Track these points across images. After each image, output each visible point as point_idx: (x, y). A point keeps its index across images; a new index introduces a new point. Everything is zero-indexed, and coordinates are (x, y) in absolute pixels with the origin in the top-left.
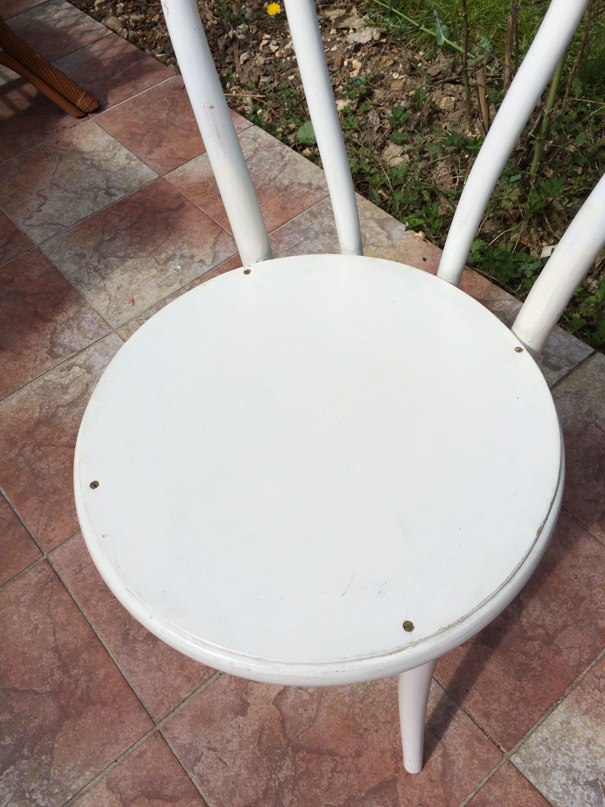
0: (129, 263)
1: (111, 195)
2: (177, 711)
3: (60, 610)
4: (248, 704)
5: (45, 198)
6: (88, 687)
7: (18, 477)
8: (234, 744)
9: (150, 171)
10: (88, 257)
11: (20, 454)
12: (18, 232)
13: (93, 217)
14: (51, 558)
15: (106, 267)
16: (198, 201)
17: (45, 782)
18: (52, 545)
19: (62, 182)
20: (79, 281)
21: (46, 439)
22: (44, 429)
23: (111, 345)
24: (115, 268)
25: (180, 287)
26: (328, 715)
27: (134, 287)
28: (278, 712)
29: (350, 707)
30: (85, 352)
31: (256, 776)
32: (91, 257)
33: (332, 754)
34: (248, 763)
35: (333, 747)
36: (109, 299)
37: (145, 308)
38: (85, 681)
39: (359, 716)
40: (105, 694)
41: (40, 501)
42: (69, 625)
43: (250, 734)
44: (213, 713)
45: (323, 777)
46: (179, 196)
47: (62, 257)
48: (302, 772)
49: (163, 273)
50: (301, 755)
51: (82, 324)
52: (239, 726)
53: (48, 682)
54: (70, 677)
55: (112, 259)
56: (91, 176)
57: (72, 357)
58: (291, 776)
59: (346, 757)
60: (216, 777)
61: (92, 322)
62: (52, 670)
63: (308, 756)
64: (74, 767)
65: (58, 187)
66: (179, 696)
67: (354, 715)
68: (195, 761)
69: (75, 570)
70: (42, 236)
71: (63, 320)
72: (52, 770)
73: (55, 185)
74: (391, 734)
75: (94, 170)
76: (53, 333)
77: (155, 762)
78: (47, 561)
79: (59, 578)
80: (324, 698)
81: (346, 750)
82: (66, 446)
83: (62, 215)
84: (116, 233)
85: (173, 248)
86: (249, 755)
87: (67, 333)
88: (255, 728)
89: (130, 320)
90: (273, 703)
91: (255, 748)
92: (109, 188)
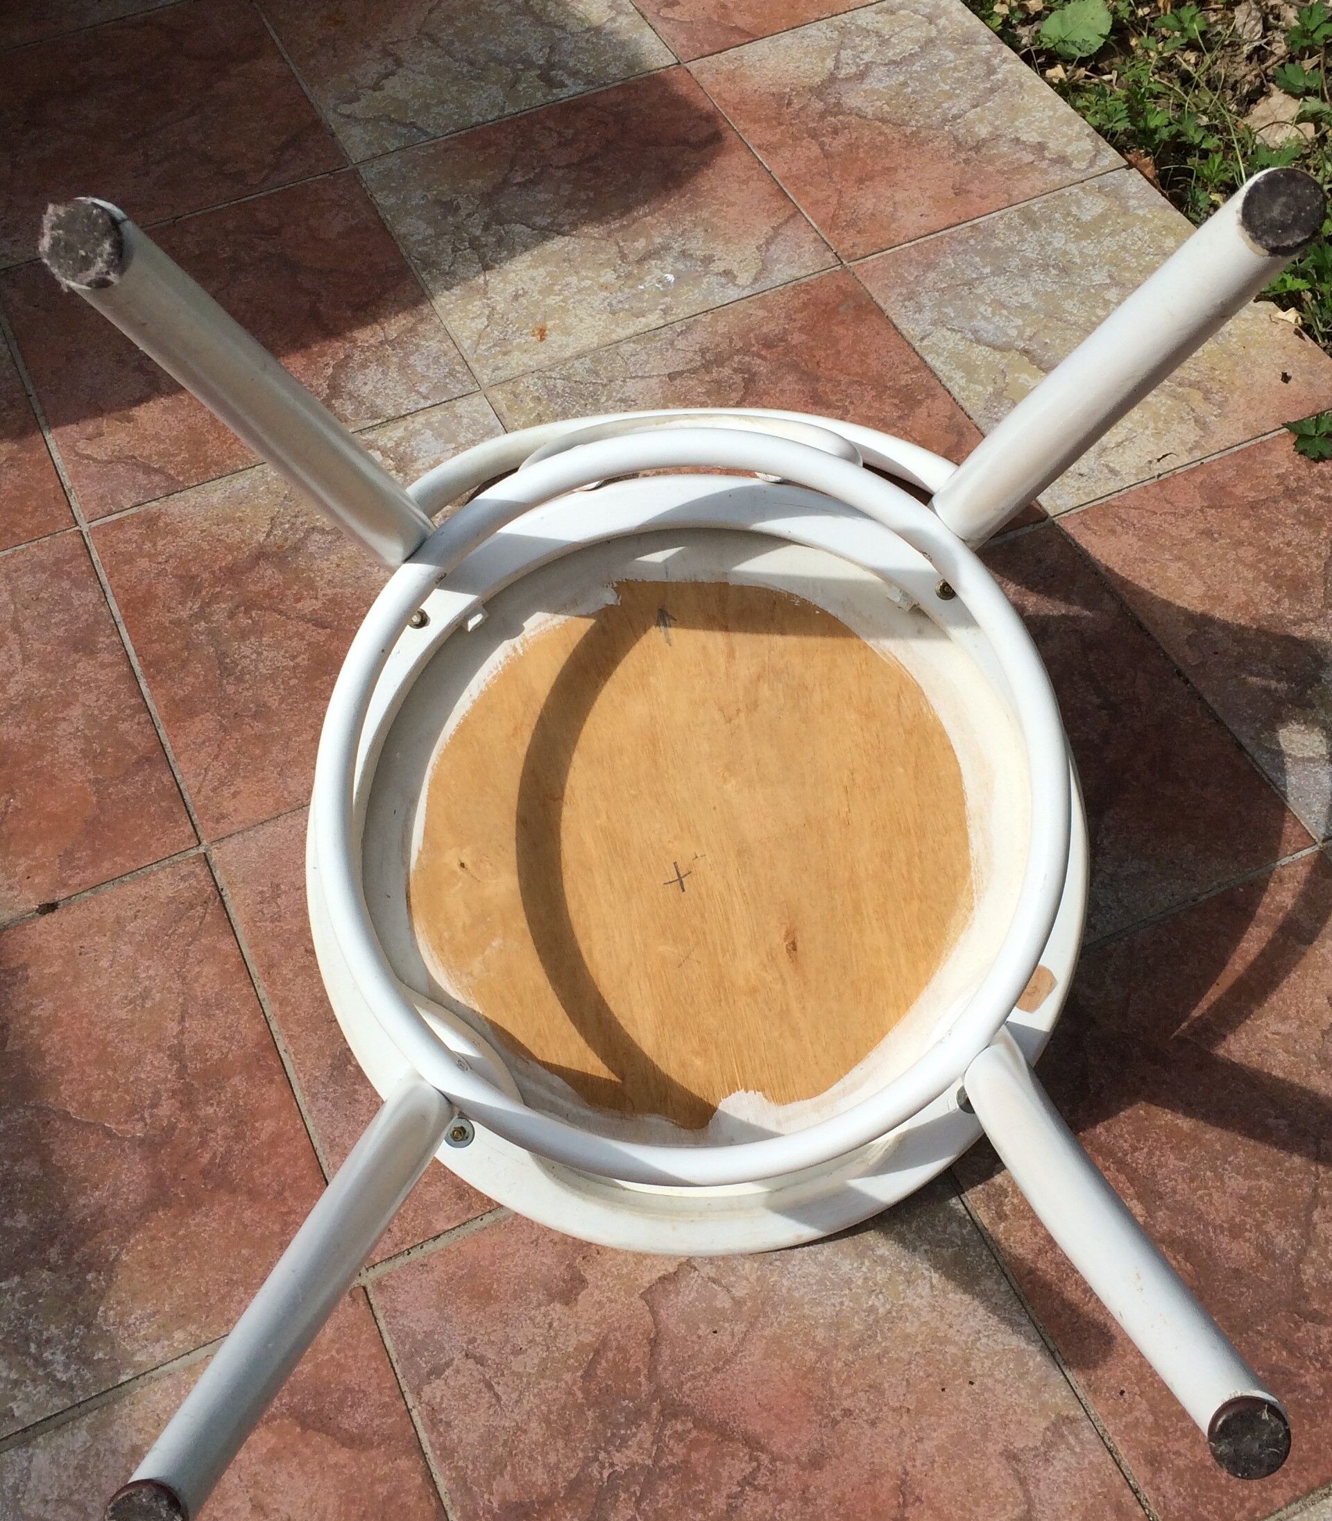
0: (557, 244)
1: (551, 83)
2: (416, 1254)
3: (209, 970)
4: (583, 1282)
5: (399, 62)
6: (229, 1151)
7: (184, 664)
8: (529, 1362)
9: (658, 46)
10: (463, 213)
11: (201, 615)
12: (317, 124)
13: (499, 126)
14: (215, 856)
15: (500, 242)
16: (754, 134)
17: (80, 1330)
18: (224, 827)
19: (446, 34)
20: (428, 263)
21: (268, 595)
22: (269, 572)
23: (465, 421)
24: (519, 248)
25: (662, 322)
26: (766, 1356)
27: (552, 300)
28: (649, 1318)
29: (823, 1352)
30: (403, 424)
31: (560, 1444)
32: (469, 215)
33: (753, 1444)
34: (550, 1412)
35: (759, 1430)
36: (488, 317)
37: (567, 354)
38: (225, 1137)
39: (838, 1379)
40: (263, 1175)
41: (222, 726)
42: (219, 1006)
43: (571, 1349)
44: (498, 1281)
45: (718, 1490)
46: (711, 118)
47: (404, 201)
48: (671, 1466)
49: (630, 282)
50: (679, 1427)
51: (412, 360)
52: (550, 1325)
53: (143, 1119)
54: (194, 1118)
55: (518, 228)
56: (518, 32)
57: (372, 428)
58: (643, 1467)
59: (786, 1461)
60: (468, 1420)
61: (436, 360)
62: (157, 1093)
63: (694, 1433)
64: (154, 1314)
65: (434, 41)
66: (430, 1222)
67: (829, 1373)
68: (429, 1374)
69: (261, 892)
70: (369, 144)
71: (372, 341)
72: (102, 1309)
73: (429, 36)
74: (907, 1441)
75: (527, 21)
76: (341, 366)
77: (338, 1352)
78: (206, 859)
79: (222, 902)
80: (766, 1315)
81: (789, 1446)
82: (309, 621)
83: (427, 107)
84: (542, 172)
85: (668, 232)
86: (556, 1394)
87: (373, 372)
88: (587, 1338)
89: (524, 374)
90: (642, 1296)
91: (574, 1383)
92: (552, 66)
